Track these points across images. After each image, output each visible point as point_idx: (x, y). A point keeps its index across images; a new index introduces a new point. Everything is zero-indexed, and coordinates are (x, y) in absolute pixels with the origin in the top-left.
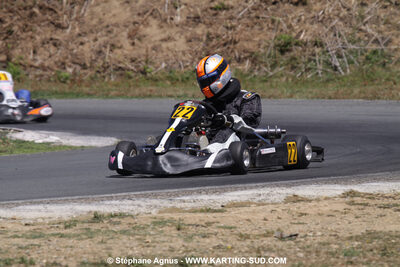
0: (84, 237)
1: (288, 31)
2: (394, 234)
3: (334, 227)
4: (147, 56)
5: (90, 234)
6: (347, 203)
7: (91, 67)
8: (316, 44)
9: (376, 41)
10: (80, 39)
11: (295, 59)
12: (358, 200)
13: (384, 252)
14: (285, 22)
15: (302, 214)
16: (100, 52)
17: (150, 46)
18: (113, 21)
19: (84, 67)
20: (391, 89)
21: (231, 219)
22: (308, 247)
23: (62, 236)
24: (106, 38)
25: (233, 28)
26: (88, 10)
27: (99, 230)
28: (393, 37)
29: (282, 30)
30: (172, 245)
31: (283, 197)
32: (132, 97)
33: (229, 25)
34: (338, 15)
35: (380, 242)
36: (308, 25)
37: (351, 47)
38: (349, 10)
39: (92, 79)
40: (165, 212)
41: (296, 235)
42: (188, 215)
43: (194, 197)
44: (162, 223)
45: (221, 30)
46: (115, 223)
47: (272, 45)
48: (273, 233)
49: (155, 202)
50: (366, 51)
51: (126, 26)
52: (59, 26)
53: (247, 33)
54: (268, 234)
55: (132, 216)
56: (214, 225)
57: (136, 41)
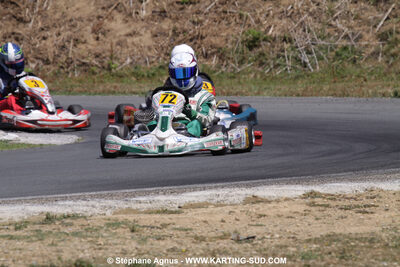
0: (34, 239)
1: (256, 26)
2: (354, 236)
3: (292, 229)
4: (112, 51)
5: (40, 236)
6: (307, 204)
7: (55, 62)
8: (285, 40)
9: (346, 37)
10: (43, 34)
11: (264, 55)
12: (318, 201)
13: (343, 255)
14: (254, 16)
15: (261, 216)
16: (63, 47)
17: (115, 41)
18: (77, 15)
19: (47, 62)
20: (361, 86)
21: (187, 220)
22: (265, 250)
23: (11, 238)
24: (69, 33)
25: (200, 22)
26: (51, 4)
27: (51, 232)
28: (364, 33)
29: (249, 25)
30: (124, 247)
31: (242, 198)
32: (95, 94)
33: (196, 20)
34: (307, 10)
35: (339, 245)
36: (276, 20)
37: (321, 42)
38: (318, 5)
39: (55, 74)
40: (120, 213)
41: (254, 237)
42: (142, 216)
43: (151, 198)
44: (116, 224)
45: (187, 25)
46: (67, 225)
47: (240, 40)
48: (230, 235)
49: (110, 202)
50: (336, 47)
51: (90, 20)
52: (21, 20)
53: (215, 28)
54: (224, 236)
55: (85, 217)
56: (169, 227)
57: (100, 35)
